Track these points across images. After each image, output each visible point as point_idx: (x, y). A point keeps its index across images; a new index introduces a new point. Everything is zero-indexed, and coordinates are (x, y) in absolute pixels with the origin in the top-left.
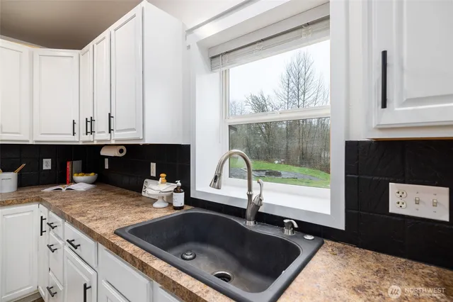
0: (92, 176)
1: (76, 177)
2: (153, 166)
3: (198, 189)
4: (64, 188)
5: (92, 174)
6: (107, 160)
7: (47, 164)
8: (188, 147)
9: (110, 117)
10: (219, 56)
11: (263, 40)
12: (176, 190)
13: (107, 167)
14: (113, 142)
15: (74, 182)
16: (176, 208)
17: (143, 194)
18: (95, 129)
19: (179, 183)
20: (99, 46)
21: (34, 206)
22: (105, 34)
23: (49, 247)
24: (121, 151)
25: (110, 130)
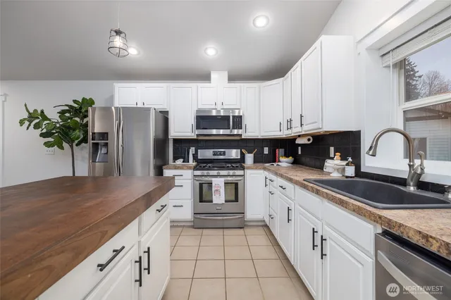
0: (291, 159)
1: (281, 159)
2: (332, 149)
3: (367, 165)
4: (275, 164)
5: (291, 157)
6: (300, 148)
7: (266, 151)
8: (359, 132)
9: (301, 116)
10: (389, 52)
11: (436, 26)
12: (347, 165)
13: (300, 153)
14: (303, 133)
15: (279, 161)
16: (347, 177)
17: (324, 170)
18: (293, 126)
19: (350, 159)
20: (295, 72)
21: (262, 171)
22: (298, 64)
23: (270, 192)
24: (309, 140)
25: (301, 125)
